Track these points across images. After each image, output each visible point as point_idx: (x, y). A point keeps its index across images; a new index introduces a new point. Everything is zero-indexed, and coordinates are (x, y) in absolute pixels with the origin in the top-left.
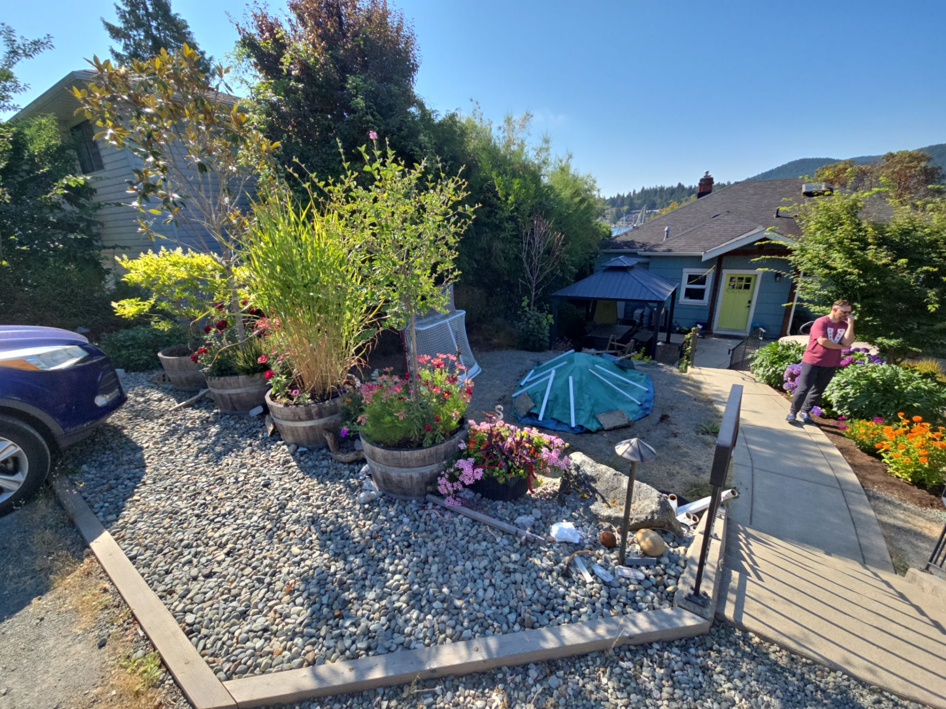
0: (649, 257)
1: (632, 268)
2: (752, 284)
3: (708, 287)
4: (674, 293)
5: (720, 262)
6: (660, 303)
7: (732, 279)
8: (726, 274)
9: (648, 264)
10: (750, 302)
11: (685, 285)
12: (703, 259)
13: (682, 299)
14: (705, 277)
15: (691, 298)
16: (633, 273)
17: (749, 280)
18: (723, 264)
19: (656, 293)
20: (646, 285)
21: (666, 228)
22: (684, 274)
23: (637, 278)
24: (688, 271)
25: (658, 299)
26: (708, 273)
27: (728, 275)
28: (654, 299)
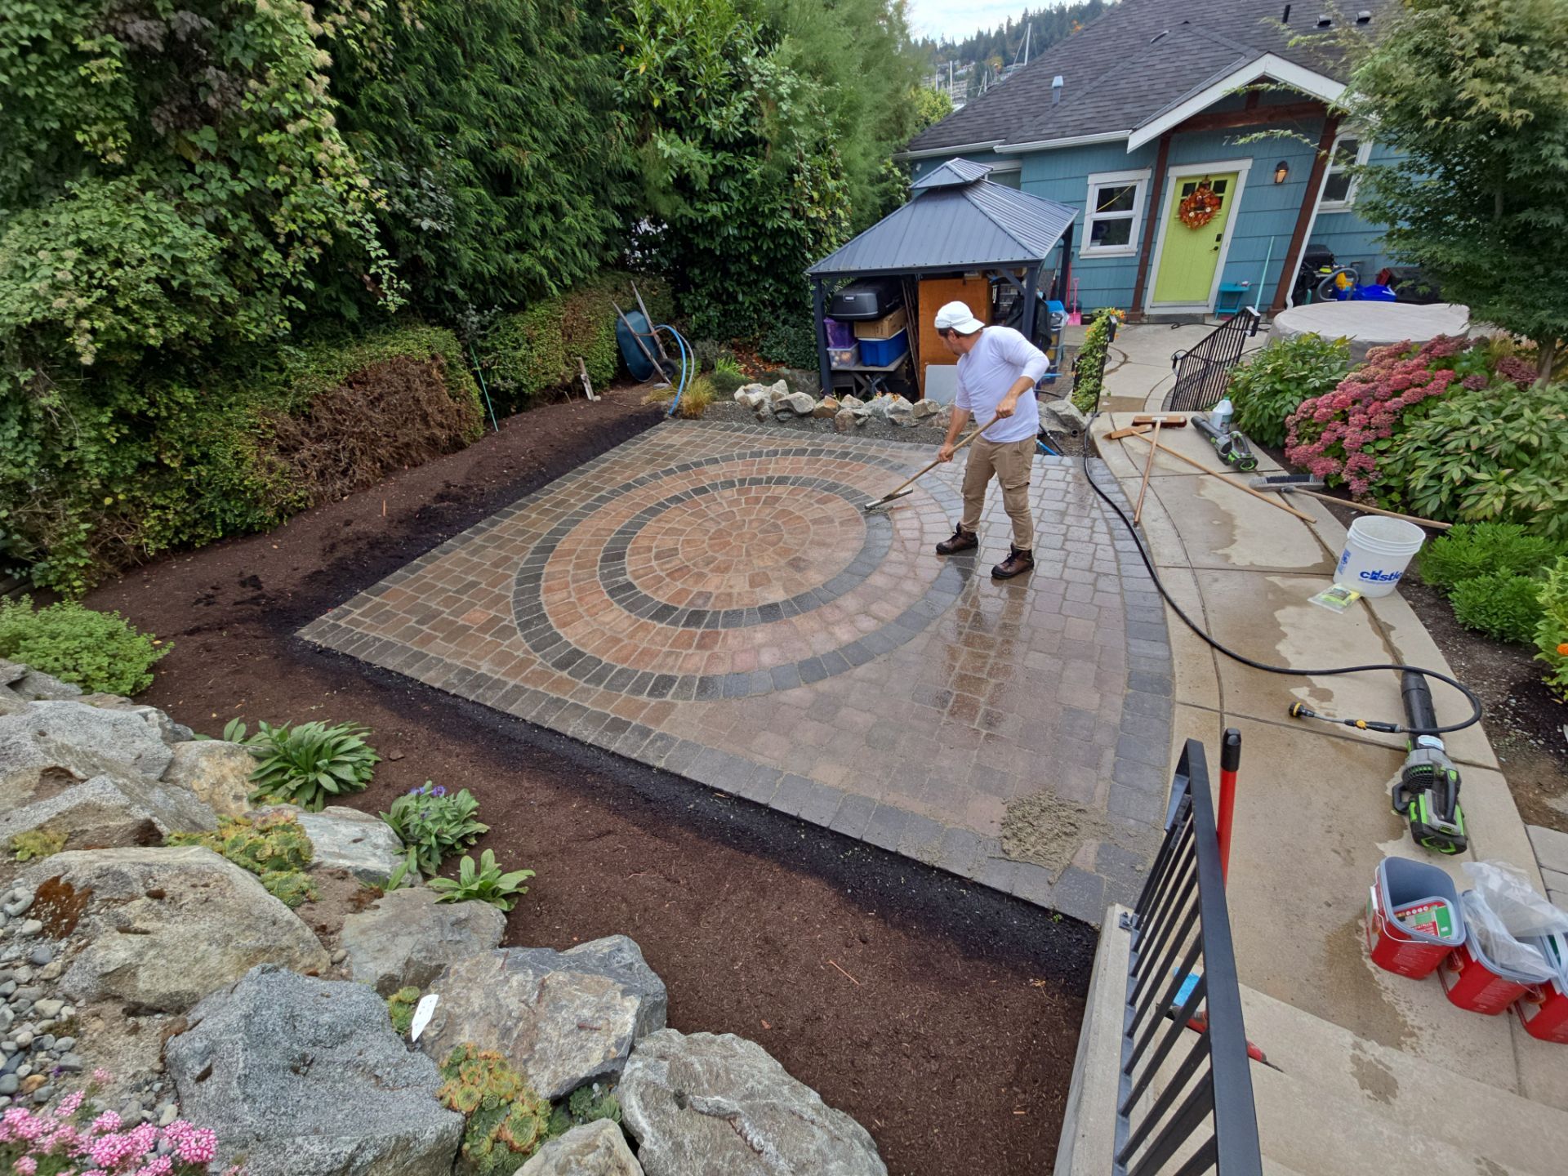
0: (1020, 156)
1: (977, 183)
2: (1226, 195)
3: (1137, 213)
4: (1068, 236)
5: (1162, 151)
6: (1034, 265)
7: (1188, 189)
8: (1178, 175)
9: (1016, 174)
10: (1219, 238)
11: (1092, 214)
12: (1131, 146)
13: (1087, 248)
14: (1133, 189)
15: (1103, 244)
16: (975, 196)
17: (1221, 186)
18: (1171, 157)
19: (1024, 241)
20: (1003, 225)
21: (1058, 81)
22: (1091, 188)
23: (985, 209)
24: (1099, 180)
25: (1029, 257)
26: (1140, 180)
27: (1179, 179)
28: (1019, 256)
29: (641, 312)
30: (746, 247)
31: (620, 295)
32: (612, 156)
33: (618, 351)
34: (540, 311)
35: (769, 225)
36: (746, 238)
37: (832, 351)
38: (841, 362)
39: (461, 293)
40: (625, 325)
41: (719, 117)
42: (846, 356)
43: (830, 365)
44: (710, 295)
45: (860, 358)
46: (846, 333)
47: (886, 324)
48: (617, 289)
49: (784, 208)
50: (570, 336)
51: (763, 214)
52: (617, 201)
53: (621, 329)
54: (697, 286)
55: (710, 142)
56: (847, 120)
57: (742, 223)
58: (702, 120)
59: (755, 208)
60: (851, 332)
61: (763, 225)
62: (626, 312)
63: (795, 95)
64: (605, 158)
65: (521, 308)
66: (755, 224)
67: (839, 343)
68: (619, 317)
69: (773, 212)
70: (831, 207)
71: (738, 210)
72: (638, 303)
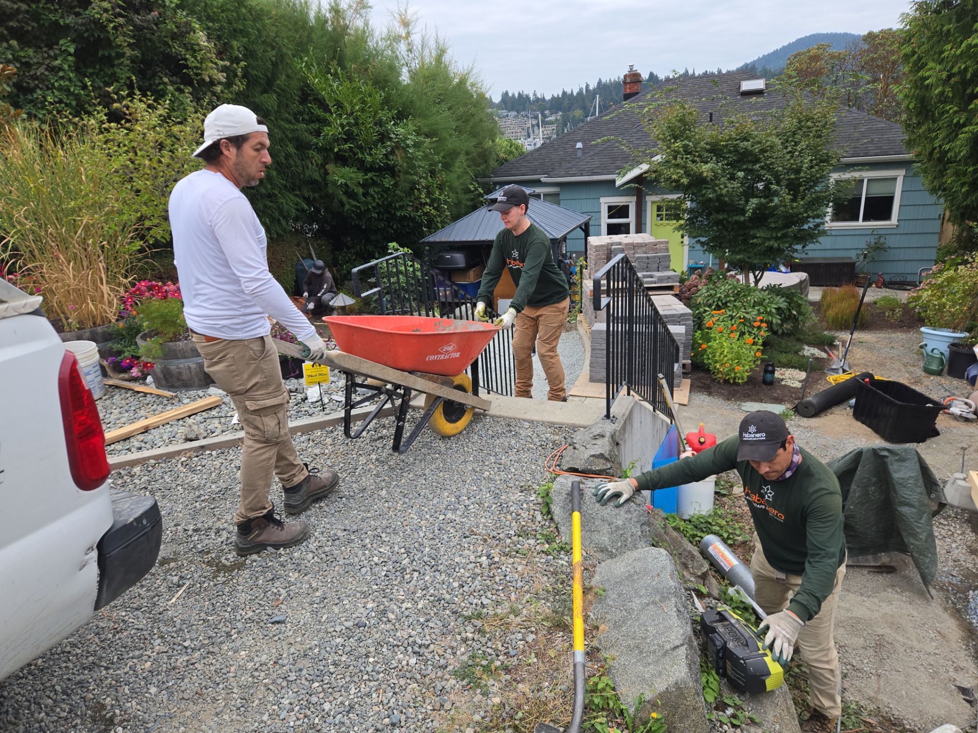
0: (560, 184)
3: (632, 219)
7: (659, 208)
8: (651, 200)
9: (557, 194)
10: (681, 236)
11: (605, 219)
12: (618, 183)
14: (628, 206)
15: (614, 235)
18: (645, 190)
21: (579, 145)
22: (602, 205)
24: (606, 201)
26: (631, 202)
27: (653, 202)
29: (313, 259)
32: (307, 173)
33: (296, 281)
35: (398, 214)
36: (382, 220)
37: (438, 290)
38: (444, 297)
40: (302, 265)
41: (370, 155)
44: (356, 254)
46: (447, 278)
47: (472, 273)
49: (408, 205)
51: (395, 208)
53: (300, 267)
54: (348, 248)
55: (363, 167)
56: (448, 160)
57: (380, 211)
58: (360, 156)
59: (390, 204)
60: (450, 278)
61: (395, 214)
62: (303, 258)
63: (417, 145)
64: (304, 174)
66: (389, 213)
67: (442, 285)
68: (299, 260)
69: (402, 207)
70: (439, 206)
71: (378, 204)
72: (310, 254)
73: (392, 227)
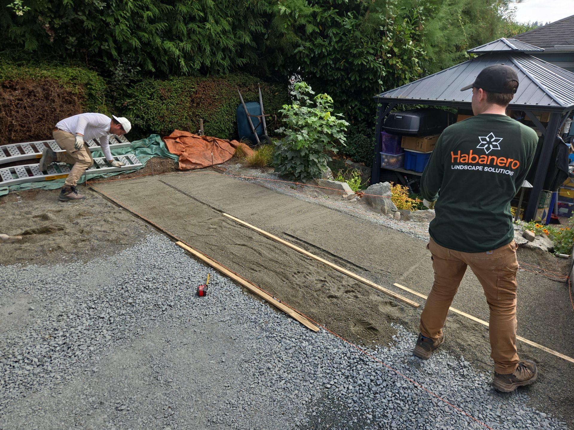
6: (557, 112)
16: (520, 62)
19: (552, 94)
20: (538, 81)
23: (525, 69)
25: (553, 104)
28: (545, 102)
29: (259, 103)
30: (338, 75)
31: (245, 89)
33: (235, 123)
34: (176, 83)
36: (338, 69)
37: (384, 154)
38: (389, 163)
39: (114, 53)
40: (243, 107)
42: (393, 160)
43: (380, 164)
45: (403, 165)
46: (395, 143)
47: (425, 141)
48: (244, 85)
49: (368, 53)
50: (198, 104)
52: (253, 29)
53: (240, 110)
60: (399, 143)
61: (353, 62)
62: (247, 101)
65: (160, 75)
67: (389, 150)
68: (241, 102)
69: (361, 54)
70: (409, 58)
71: (334, 49)
72: (258, 98)
73: (349, 79)
